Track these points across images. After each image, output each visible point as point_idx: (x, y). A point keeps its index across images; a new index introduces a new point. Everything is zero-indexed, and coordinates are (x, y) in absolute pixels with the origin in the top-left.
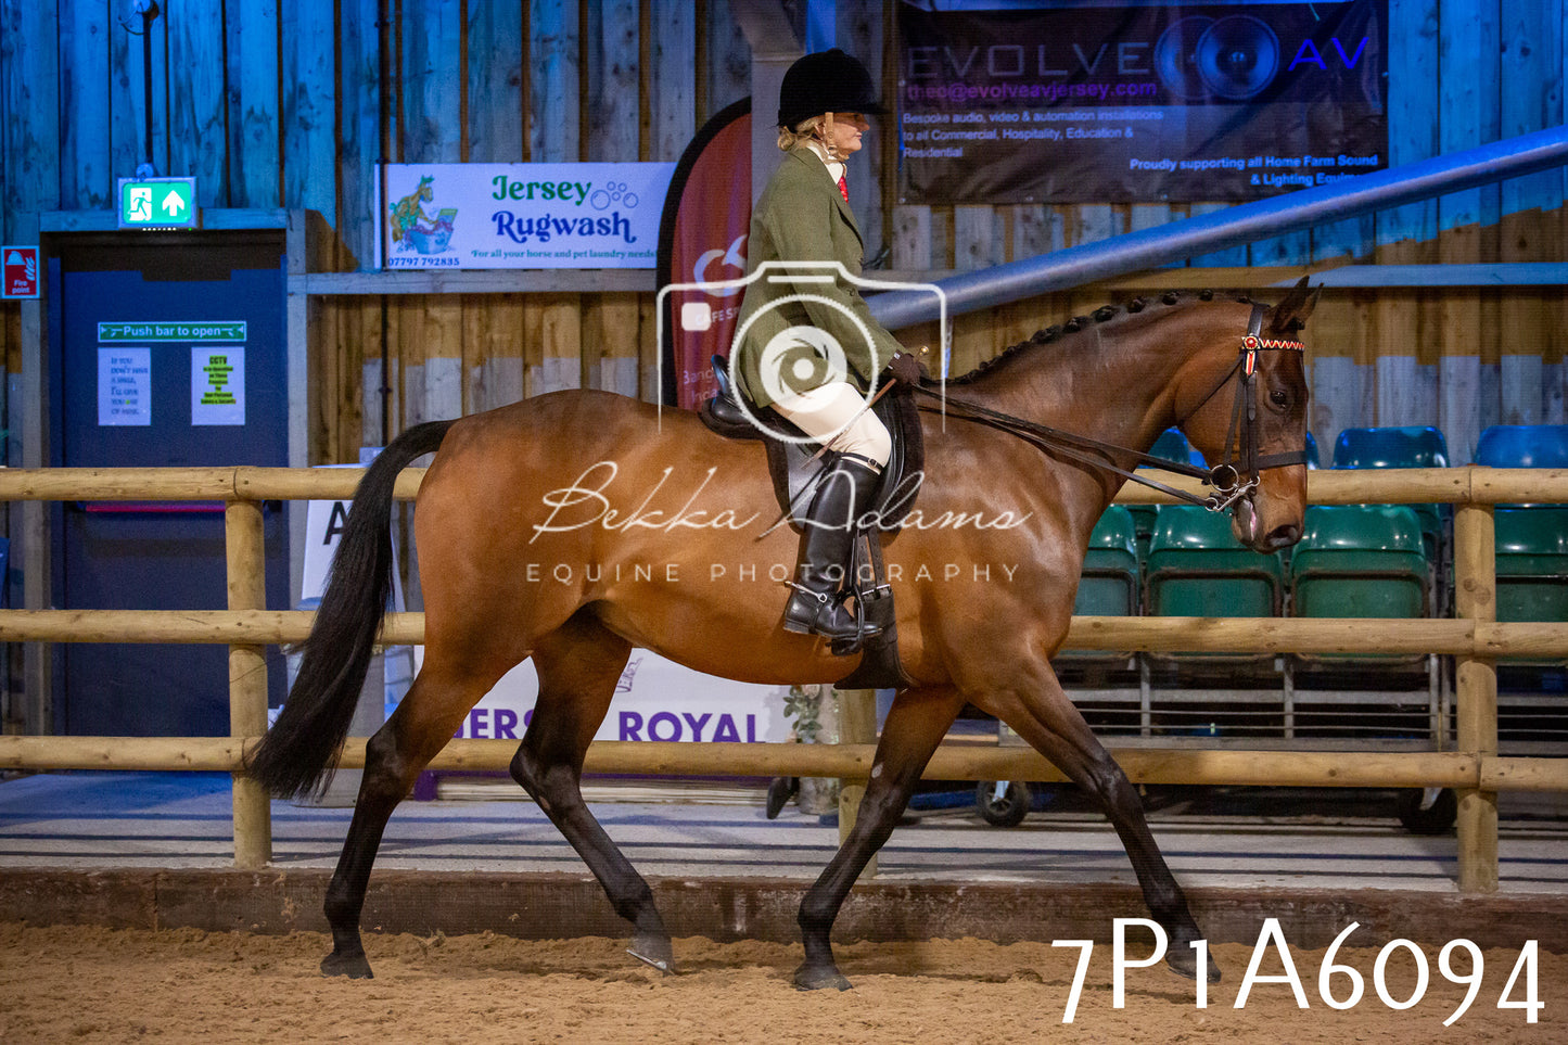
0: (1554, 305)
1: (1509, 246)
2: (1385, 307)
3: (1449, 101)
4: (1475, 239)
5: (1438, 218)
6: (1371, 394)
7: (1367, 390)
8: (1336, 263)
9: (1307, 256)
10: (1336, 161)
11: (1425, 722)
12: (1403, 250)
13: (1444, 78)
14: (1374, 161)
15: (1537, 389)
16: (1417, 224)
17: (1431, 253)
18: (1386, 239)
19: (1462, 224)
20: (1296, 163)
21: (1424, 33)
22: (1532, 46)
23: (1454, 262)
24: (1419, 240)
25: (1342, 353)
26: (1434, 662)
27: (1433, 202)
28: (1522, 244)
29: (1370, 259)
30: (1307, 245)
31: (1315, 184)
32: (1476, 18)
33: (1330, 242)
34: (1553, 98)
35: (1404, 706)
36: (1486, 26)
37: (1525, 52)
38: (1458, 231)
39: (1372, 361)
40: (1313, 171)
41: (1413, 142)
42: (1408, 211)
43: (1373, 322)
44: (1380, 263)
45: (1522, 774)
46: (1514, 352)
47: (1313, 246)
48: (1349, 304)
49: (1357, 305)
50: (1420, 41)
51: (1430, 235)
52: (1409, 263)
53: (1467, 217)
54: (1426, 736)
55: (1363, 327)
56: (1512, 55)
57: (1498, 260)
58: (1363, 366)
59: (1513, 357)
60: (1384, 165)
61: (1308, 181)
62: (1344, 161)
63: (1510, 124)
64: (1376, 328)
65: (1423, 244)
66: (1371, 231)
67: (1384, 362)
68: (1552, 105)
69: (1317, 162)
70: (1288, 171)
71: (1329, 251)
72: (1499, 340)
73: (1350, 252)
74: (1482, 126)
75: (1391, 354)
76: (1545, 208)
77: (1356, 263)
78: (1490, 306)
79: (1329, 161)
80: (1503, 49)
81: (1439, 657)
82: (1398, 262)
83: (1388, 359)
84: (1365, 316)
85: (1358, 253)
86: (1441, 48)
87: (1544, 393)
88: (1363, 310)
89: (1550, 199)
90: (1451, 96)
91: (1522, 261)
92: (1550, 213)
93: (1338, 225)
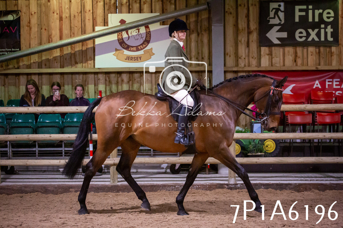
0: (52, 76)
1: (43, 66)
2: (21, 77)
3: (32, 39)
4: (37, 64)
5: (30, 60)
6: (19, 93)
7: (18, 93)
8: (12, 68)
9: (7, 67)
10: (12, 50)
11: (7, 154)
12: (24, 66)
13: (31, 34)
14: (18, 50)
15: (49, 92)
16: (27, 61)
17: (29, 67)
18: (21, 64)
19: (35, 61)
20: (4, 50)
21: (28, 26)
22: (47, 28)
23: (33, 68)
24: (27, 64)
25: (13, 85)
26: (8, 142)
27: (29, 56)
28: (46, 65)
29: (18, 68)
30: (7, 65)
31: (8, 53)
32: (37, 23)
33: (11, 65)
34: (51, 38)
35: (3, 151)
36: (38, 25)
37: (45, 29)
38: (34, 62)
39: (19, 87)
40: (7, 51)
41: (26, 46)
42: (25, 58)
43: (19, 79)
44: (20, 69)
45: (3, 163)
46: (45, 85)
47: (8, 66)
48: (14, 76)
49: (16, 76)
50: (27, 27)
51: (29, 63)
52: (25, 69)
53: (35, 60)
54: (7, 156)
55: (17, 81)
56: (43, 30)
57: (41, 68)
58: (17, 88)
59: (44, 86)
60: (20, 50)
61: (6, 53)
62: (13, 50)
63: (43, 42)
64: (20, 81)
65: (28, 65)
66: (18, 63)
67: (21, 87)
68: (50, 39)
69: (8, 50)
70: (3, 51)
71: (11, 66)
72: (42, 82)
73: (15, 67)
74: (38, 43)
75: (22, 85)
76: (50, 58)
77: (16, 69)
78: (40, 76)
79: (10, 50)
80: (41, 29)
81: (10, 142)
82: (23, 68)
83: (22, 86)
84: (18, 79)
85: (16, 67)
86: (30, 29)
87: (50, 93)
88: (17, 77)
89: (50, 57)
90: (32, 38)
91: (45, 68)
92: (51, 59)
93: (12, 61)
